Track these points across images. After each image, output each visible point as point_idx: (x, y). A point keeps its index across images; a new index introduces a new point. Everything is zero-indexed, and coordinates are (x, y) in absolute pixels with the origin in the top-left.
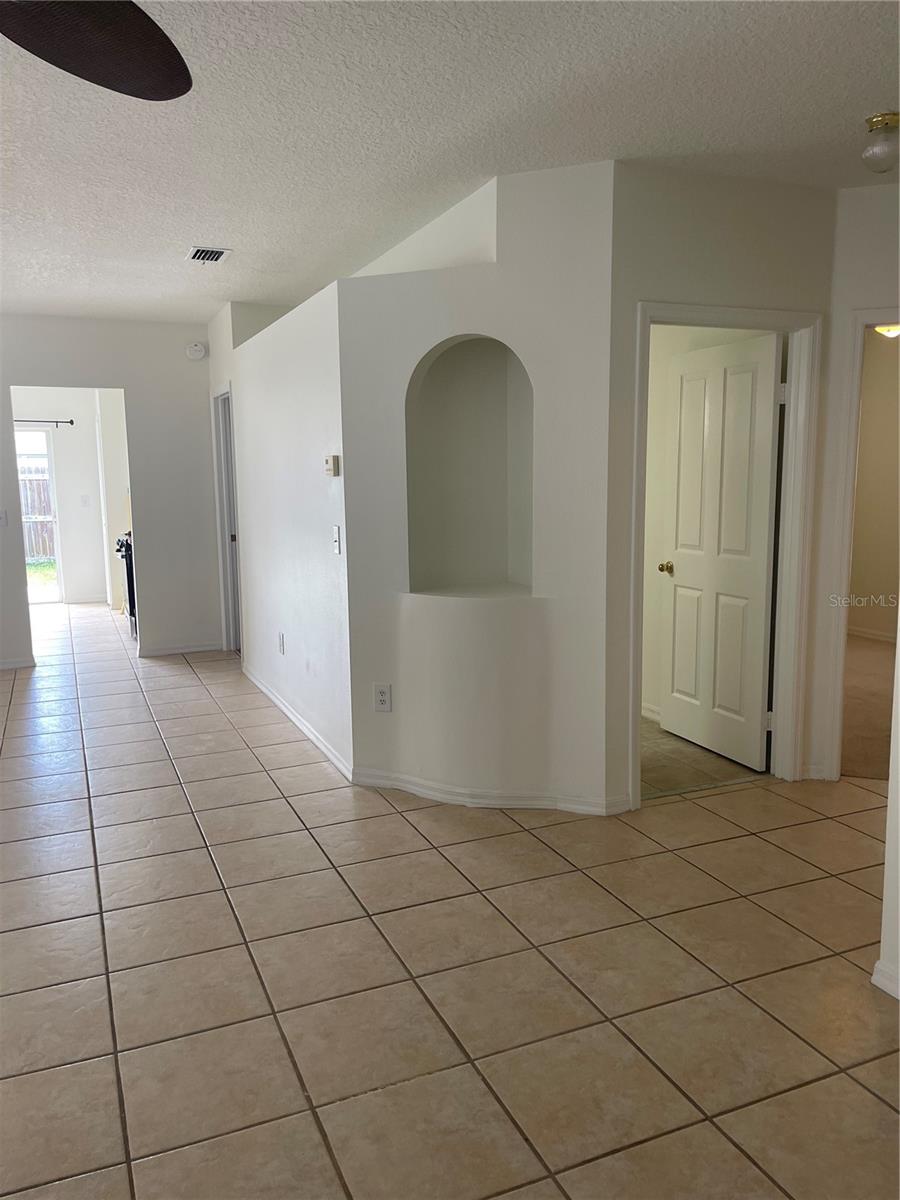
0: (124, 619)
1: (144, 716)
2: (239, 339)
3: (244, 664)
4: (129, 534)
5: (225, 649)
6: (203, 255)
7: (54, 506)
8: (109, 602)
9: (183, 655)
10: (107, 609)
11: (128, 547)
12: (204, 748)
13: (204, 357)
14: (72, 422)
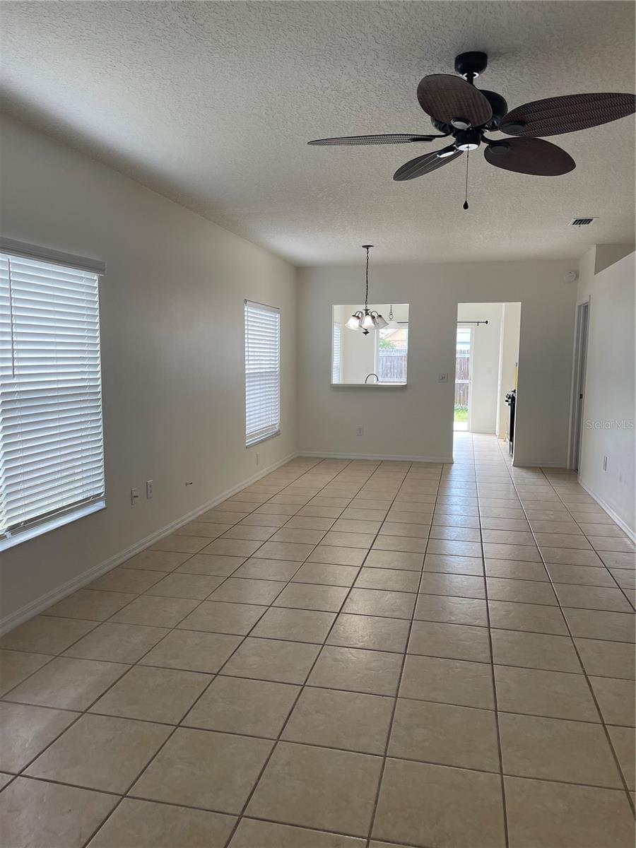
0: (506, 444)
1: (512, 496)
2: (600, 267)
3: (580, 477)
4: (514, 391)
5: (568, 467)
6: (579, 222)
7: (471, 373)
8: (497, 434)
9: (540, 468)
10: (495, 438)
11: (513, 399)
12: (547, 518)
13: (575, 280)
14: (487, 322)
